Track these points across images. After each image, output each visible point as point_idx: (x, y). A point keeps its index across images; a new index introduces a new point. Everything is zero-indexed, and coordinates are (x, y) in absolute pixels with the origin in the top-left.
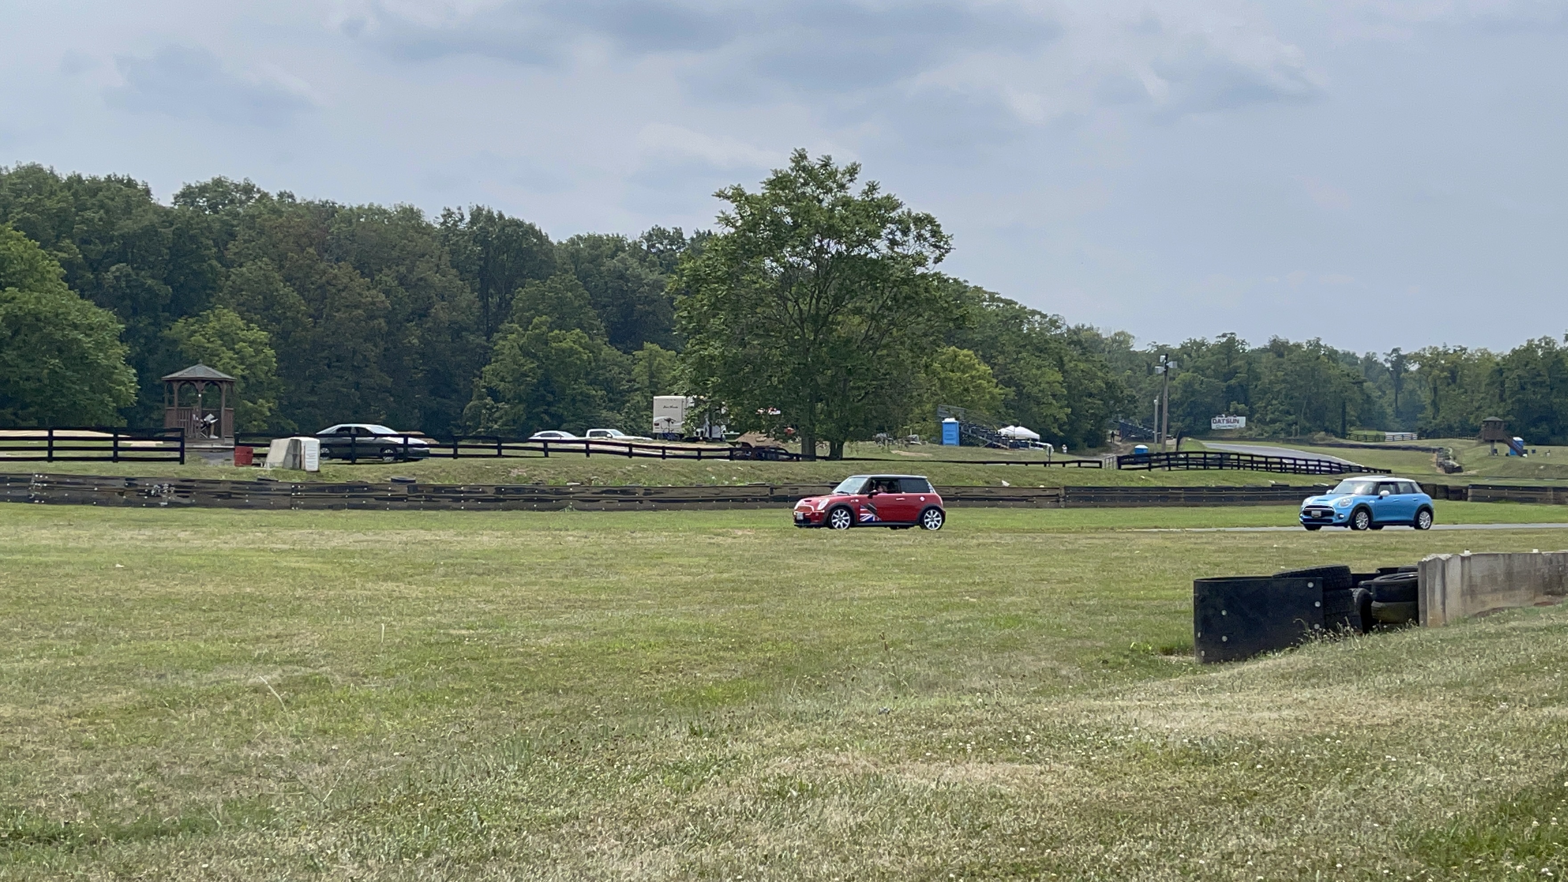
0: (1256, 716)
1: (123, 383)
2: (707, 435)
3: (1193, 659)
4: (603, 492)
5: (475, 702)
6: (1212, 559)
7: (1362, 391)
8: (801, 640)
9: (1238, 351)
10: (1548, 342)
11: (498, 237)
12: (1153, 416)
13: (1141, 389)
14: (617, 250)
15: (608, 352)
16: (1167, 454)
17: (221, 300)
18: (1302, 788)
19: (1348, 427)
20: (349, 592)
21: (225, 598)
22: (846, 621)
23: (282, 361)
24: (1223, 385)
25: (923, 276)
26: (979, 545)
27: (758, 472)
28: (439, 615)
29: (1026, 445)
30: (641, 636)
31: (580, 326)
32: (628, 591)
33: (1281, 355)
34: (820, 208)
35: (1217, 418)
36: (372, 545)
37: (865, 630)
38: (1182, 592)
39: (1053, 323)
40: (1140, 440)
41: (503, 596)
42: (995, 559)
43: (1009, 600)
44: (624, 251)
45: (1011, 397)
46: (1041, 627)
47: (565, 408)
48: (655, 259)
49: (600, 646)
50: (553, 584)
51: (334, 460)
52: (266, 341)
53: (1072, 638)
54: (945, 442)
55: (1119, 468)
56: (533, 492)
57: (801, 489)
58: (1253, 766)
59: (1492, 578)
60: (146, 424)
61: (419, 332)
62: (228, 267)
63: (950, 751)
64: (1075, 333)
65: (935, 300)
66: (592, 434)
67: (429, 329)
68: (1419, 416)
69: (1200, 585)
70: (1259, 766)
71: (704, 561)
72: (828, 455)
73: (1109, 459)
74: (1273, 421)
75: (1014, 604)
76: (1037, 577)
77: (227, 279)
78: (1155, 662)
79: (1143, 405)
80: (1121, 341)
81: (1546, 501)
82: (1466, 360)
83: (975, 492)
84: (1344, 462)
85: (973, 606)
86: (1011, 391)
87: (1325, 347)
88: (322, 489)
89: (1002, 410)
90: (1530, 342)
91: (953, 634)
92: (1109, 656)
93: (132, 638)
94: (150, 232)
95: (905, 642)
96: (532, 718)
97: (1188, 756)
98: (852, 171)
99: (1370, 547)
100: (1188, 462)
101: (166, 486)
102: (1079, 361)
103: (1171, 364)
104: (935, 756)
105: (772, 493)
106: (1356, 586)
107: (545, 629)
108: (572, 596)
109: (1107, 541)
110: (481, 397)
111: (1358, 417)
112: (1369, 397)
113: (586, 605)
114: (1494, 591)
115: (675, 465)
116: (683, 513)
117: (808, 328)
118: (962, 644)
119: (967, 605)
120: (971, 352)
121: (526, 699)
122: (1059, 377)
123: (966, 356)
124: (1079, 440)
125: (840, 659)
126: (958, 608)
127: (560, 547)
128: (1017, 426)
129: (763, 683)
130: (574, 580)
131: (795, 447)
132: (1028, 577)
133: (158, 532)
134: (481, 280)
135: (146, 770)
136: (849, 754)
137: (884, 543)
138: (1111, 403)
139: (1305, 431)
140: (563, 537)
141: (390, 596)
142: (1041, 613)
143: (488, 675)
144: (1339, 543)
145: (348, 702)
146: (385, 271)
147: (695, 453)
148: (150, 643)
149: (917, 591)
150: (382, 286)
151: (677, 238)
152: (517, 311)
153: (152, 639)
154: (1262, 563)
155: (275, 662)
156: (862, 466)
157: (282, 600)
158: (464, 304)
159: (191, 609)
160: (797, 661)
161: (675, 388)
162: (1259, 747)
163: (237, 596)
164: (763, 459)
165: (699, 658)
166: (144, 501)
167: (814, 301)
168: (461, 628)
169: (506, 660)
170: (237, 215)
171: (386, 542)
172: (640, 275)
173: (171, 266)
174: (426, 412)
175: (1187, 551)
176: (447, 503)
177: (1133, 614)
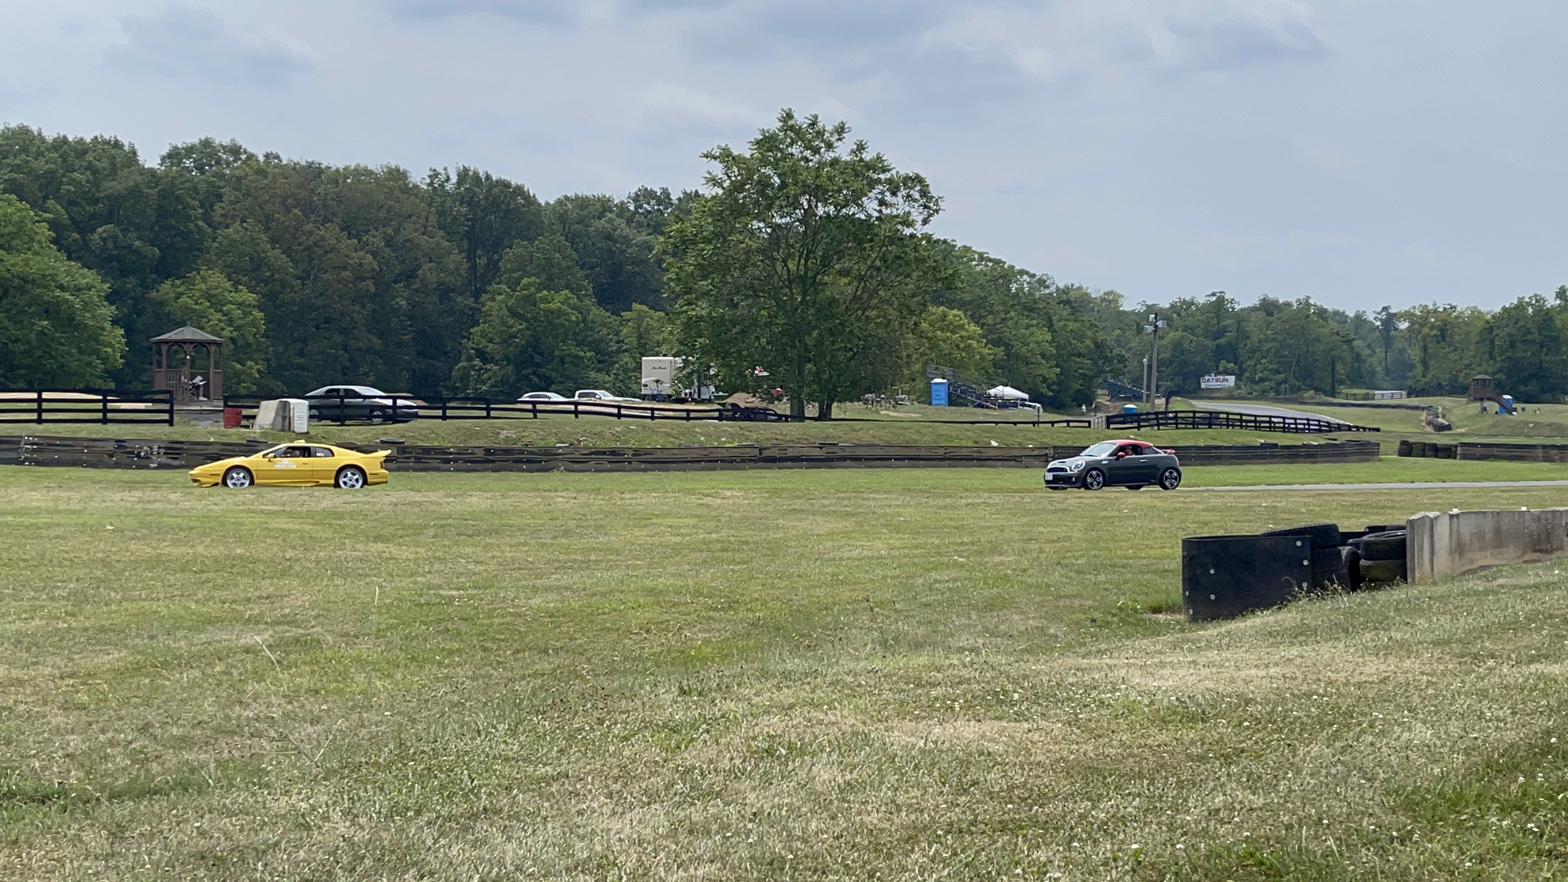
0: (1243, 674)
1: (111, 345)
2: (696, 396)
3: (1181, 617)
4: (592, 453)
5: (466, 662)
6: (1201, 518)
7: (1352, 350)
8: (789, 600)
9: (1227, 309)
10: (1539, 299)
11: (486, 198)
12: (1142, 376)
13: (1130, 349)
14: (605, 211)
15: (597, 313)
17: (207, 262)
18: (1289, 745)
19: (1337, 385)
20: (339, 553)
21: (216, 560)
22: (835, 581)
23: (271, 322)
24: (1212, 344)
25: (912, 237)
26: (967, 505)
27: (747, 433)
28: (429, 575)
29: (1015, 405)
30: (630, 597)
31: (568, 287)
32: (617, 552)
33: (1270, 314)
34: (808, 168)
35: (1207, 377)
36: (363, 507)
37: (855, 590)
38: (1170, 551)
39: (1042, 283)
40: (1129, 400)
41: (493, 557)
42: (984, 518)
43: (997, 559)
44: (611, 211)
45: (999, 357)
46: (1030, 586)
47: (552, 370)
48: (642, 219)
49: (590, 607)
50: (543, 545)
51: (323, 422)
52: (254, 303)
53: (1061, 597)
54: (934, 402)
55: (1108, 427)
56: (523, 453)
57: (790, 450)
58: (1240, 724)
59: (1480, 535)
60: (136, 386)
61: (406, 294)
62: (215, 228)
63: (938, 710)
64: (1064, 291)
65: (924, 260)
66: (580, 396)
67: (417, 291)
68: (1409, 374)
69: (1188, 544)
70: (1246, 724)
71: (692, 521)
72: (817, 416)
73: (1097, 419)
74: (1262, 380)
75: (1002, 563)
76: (1026, 537)
77: (214, 241)
78: (1144, 620)
79: (1132, 365)
80: (1110, 300)
81: (1535, 459)
82: (1456, 317)
83: (964, 452)
84: (1334, 420)
85: (962, 566)
86: (1000, 351)
87: (1315, 305)
89: (992, 370)
90: (1521, 300)
91: (942, 593)
92: (1097, 615)
93: (123, 599)
94: (135, 193)
95: (894, 601)
96: (523, 677)
97: (1175, 713)
98: (841, 130)
99: (1358, 505)
100: (1177, 421)
101: (155, 448)
102: (1069, 320)
103: (1160, 324)
104: (923, 714)
105: (761, 453)
106: (1345, 544)
107: (535, 590)
108: (561, 557)
109: (1095, 500)
110: (470, 359)
111: (1348, 376)
112: (1358, 355)
113: (576, 566)
114: (1482, 549)
115: (664, 425)
116: (672, 474)
117: (796, 289)
118: (951, 603)
119: (956, 564)
120: (960, 313)
121: (515, 660)
122: (1049, 337)
123: (955, 316)
124: (1068, 400)
125: (829, 619)
126: (948, 568)
127: (550, 508)
128: (1006, 385)
129: (752, 643)
130: (563, 541)
131: (783, 407)
132: (1016, 536)
133: (148, 493)
134: (469, 241)
135: (139, 730)
136: (838, 713)
137: (872, 503)
138: (1101, 362)
139: (1294, 389)
140: (552, 498)
141: (380, 557)
142: (1030, 571)
143: (479, 635)
144: (1326, 502)
145: (339, 662)
146: (373, 232)
147: (684, 414)
148: (143, 603)
149: (906, 551)
150: (370, 247)
151: (664, 198)
152: (505, 273)
153: (144, 600)
154: (1250, 521)
155: (266, 623)
156: (851, 426)
157: (272, 561)
158: (451, 266)
159: (182, 571)
160: (786, 621)
161: (664, 348)
162: (1247, 705)
163: (227, 557)
164: (751, 420)
165: (688, 617)
166: (134, 463)
167: (803, 262)
168: (451, 589)
169: (497, 621)
170: (221, 176)
171: (375, 504)
172: (627, 236)
173: (157, 228)
174: (414, 374)
175: (1176, 509)
176: (436, 465)
177: (1121, 573)
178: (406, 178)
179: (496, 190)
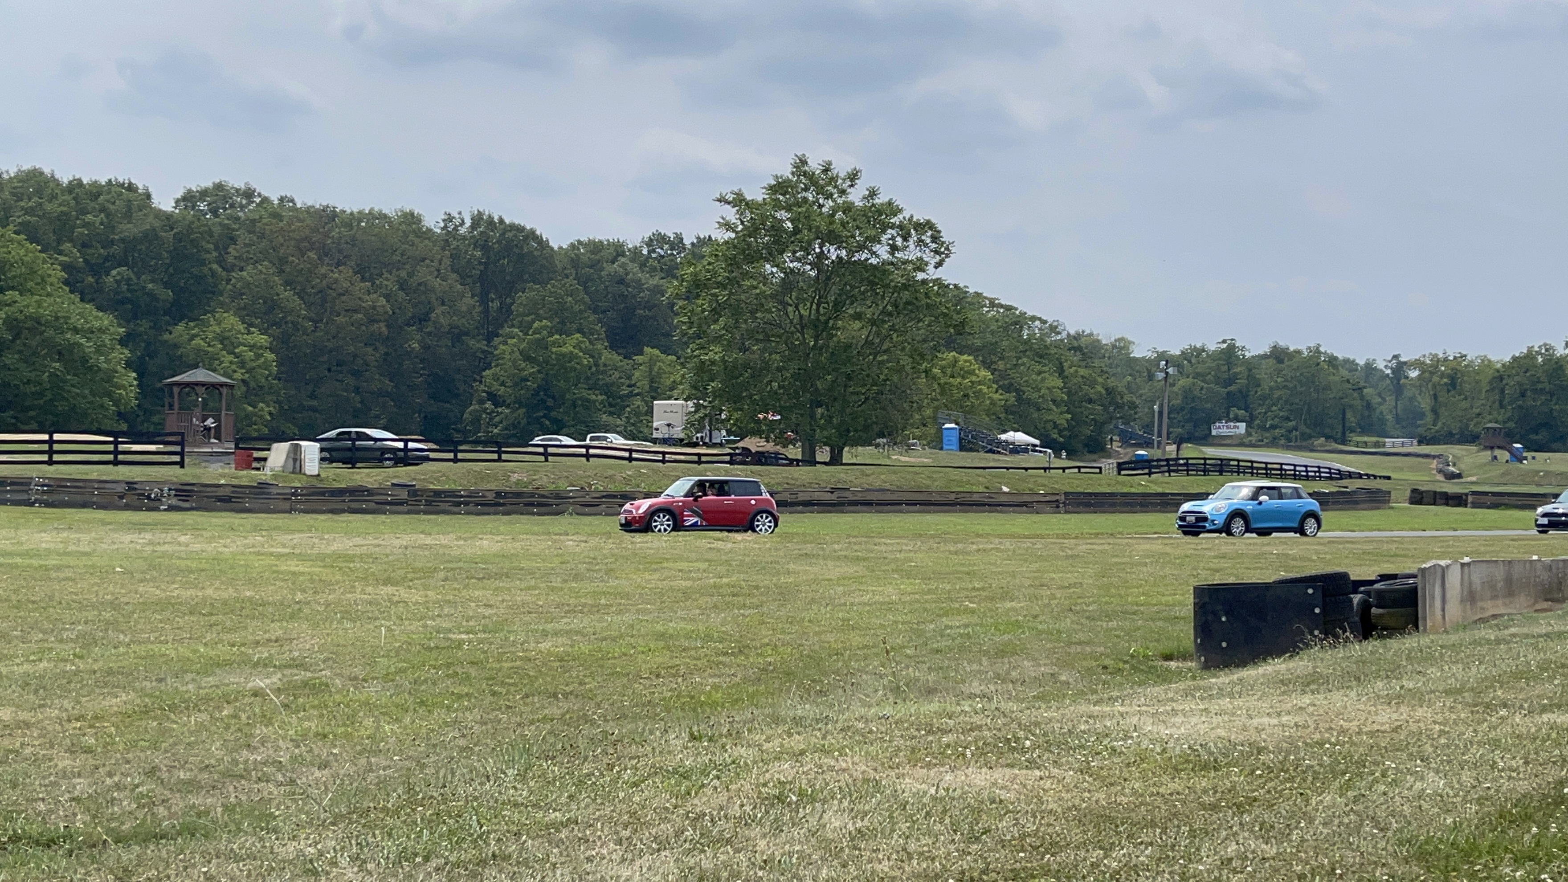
0: (1255, 722)
1: (123, 387)
2: (707, 440)
3: (1193, 664)
4: (604, 497)
5: (475, 707)
6: (1213, 566)
7: (1362, 398)
8: (800, 645)
9: (1238, 357)
10: (1549, 348)
11: (498, 242)
12: (1153, 421)
13: (1141, 396)
14: (618, 255)
15: (609, 357)
16: (1167, 460)
17: (222, 305)
18: (1302, 794)
19: (1347, 433)
20: (348, 596)
21: (225, 603)
22: (846, 626)
23: (283, 365)
24: (1223, 391)
25: (924, 282)
26: (979, 550)
28: (439, 619)
29: (1026, 451)
30: (640, 641)
31: (580, 331)
32: (627, 596)
33: (1281, 361)
34: (821, 214)
36: (373, 550)
37: (865, 636)
38: (1181, 598)
39: (1054, 329)
40: (1140, 446)
41: (503, 601)
42: (995, 564)
43: (1009, 605)
44: (624, 256)
45: (1010, 402)
46: (1041, 632)
47: (564, 413)
48: (656, 264)
49: (600, 651)
50: (553, 589)
51: (334, 465)
52: (267, 345)
53: (1071, 643)
54: (945, 447)
55: (1119, 474)
56: (533, 497)
57: (801, 494)
58: (1253, 772)
59: (1491, 585)
60: (148, 428)
61: (418, 337)
62: (229, 271)
63: (949, 757)
64: (1075, 338)
65: (935, 305)
66: (592, 439)
67: (429, 334)
68: (1419, 422)
69: (1200, 591)
70: (1258, 772)
71: (703, 566)
72: (828, 460)
73: (1109, 465)
74: (1274, 427)
75: (1014, 609)
76: (1037, 583)
77: (228, 284)
78: (1154, 667)
79: (1143, 411)
80: (1121, 346)
82: (1466, 366)
83: (976, 498)
84: (1345, 468)
85: (973, 612)
86: (1012, 397)
87: (1325, 353)
88: (323, 494)
89: (1002, 416)
90: (1530, 349)
91: (954, 639)
92: (1108, 662)
93: (132, 641)
94: (150, 237)
95: (904, 647)
96: (532, 723)
97: (1188, 761)
98: (853, 177)
99: (1369, 553)
100: (1188, 468)
101: (166, 489)
102: (1080, 367)
103: (1171, 370)
104: (934, 761)
106: (1356, 592)
107: (545, 634)
108: (572, 601)
109: (1106, 547)
110: (481, 402)
111: (1359, 424)
112: (1368, 403)
113: (586, 610)
114: (1494, 597)
115: (674, 469)
117: (809, 334)
118: (962, 649)
119: (967, 610)
120: (971, 358)
121: (525, 704)
122: (1059, 383)
123: (966, 361)
124: (1079, 446)
125: (840, 664)
126: (959, 614)
127: (560, 551)
128: (1017, 431)
129: (762, 688)
130: (574, 584)
131: (795, 452)
132: (1028, 583)
133: (158, 535)
134: (482, 285)
135: (145, 774)
136: (849, 759)
137: (883, 548)
138: (1111, 408)
139: (1305, 437)
140: (563, 542)
141: (390, 600)
142: (1041, 618)
143: (488, 679)
144: (1339, 549)
145: (347, 706)
146: (386, 275)
147: (695, 458)
148: (150, 646)
149: (917, 596)
150: (383, 291)
151: (677, 243)
152: (517, 316)
153: (152, 643)
154: (1262, 569)
155: (275, 666)
156: (862, 471)
157: (282, 604)
158: (464, 309)
159: (191, 613)
160: (797, 666)
161: (675, 393)
162: (1259, 753)
163: (237, 600)
164: (762, 465)
165: (698, 662)
166: (145, 505)
167: (814, 307)
168: (461, 633)
169: (506, 665)
170: (238, 219)
171: (386, 546)
172: (640, 280)
173: (171, 270)
174: (426, 417)
175: (1187, 556)
176: (447, 508)
177: (1134, 620)
178: (420, 221)
179: (509, 235)
